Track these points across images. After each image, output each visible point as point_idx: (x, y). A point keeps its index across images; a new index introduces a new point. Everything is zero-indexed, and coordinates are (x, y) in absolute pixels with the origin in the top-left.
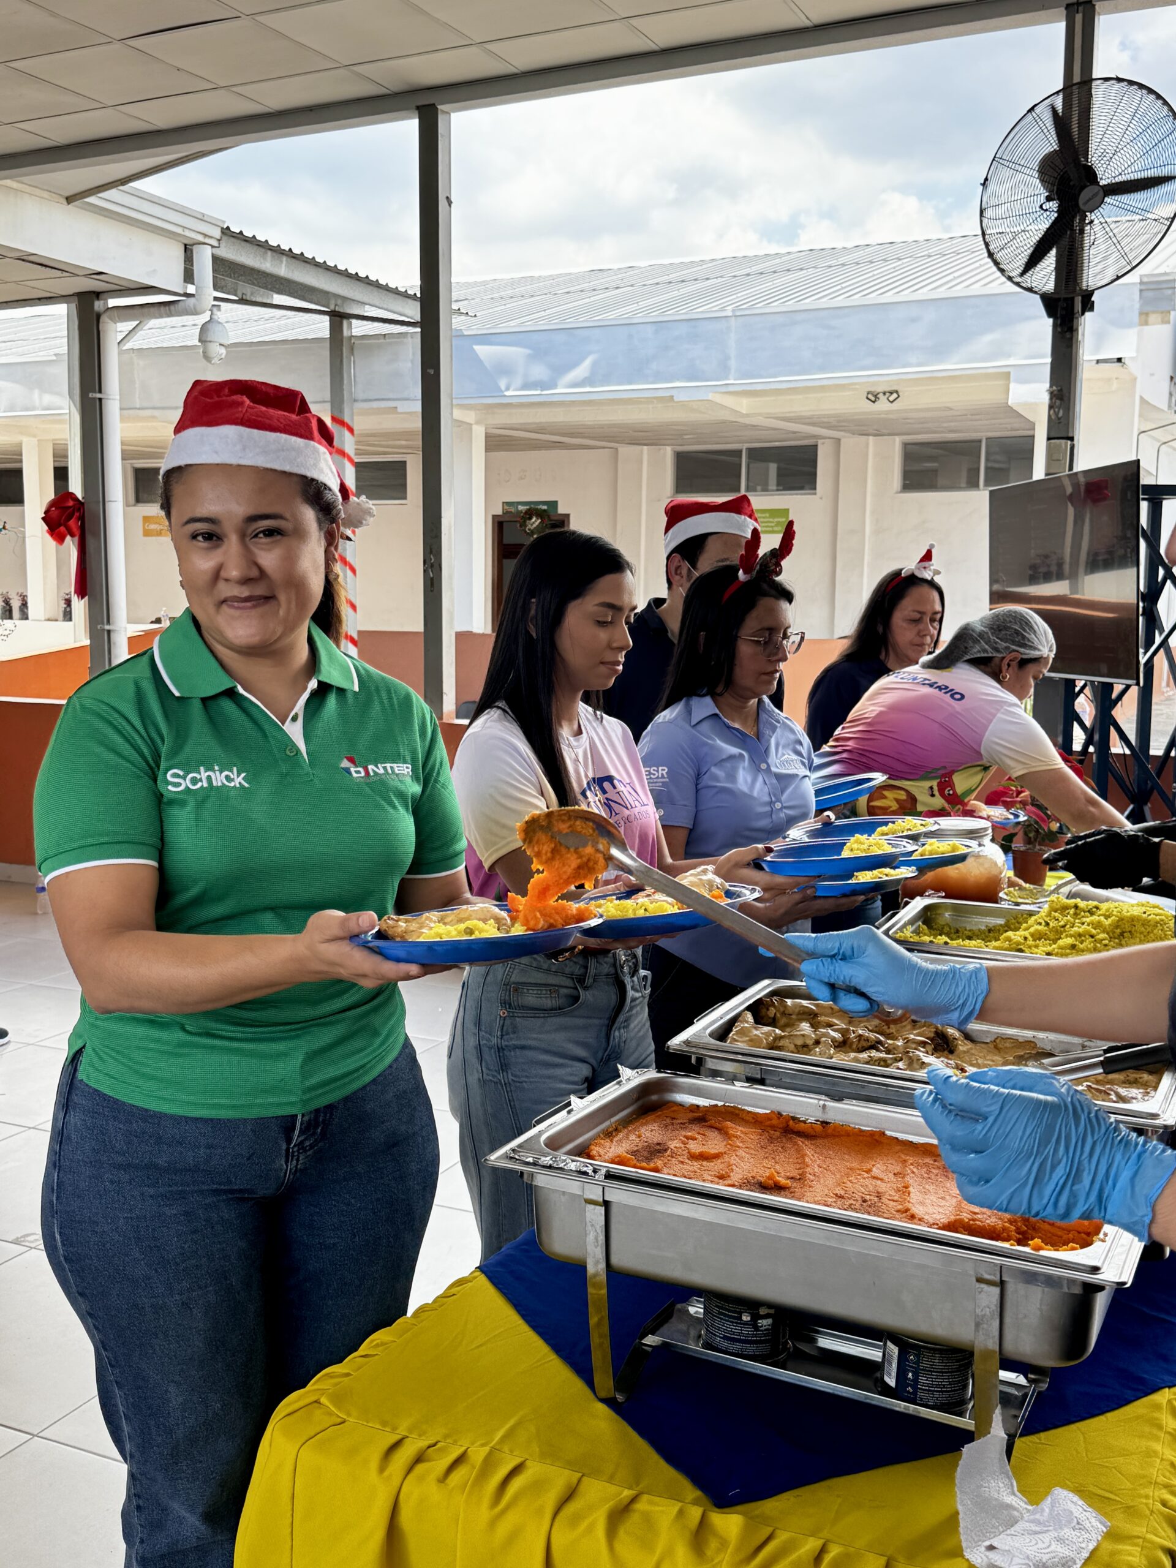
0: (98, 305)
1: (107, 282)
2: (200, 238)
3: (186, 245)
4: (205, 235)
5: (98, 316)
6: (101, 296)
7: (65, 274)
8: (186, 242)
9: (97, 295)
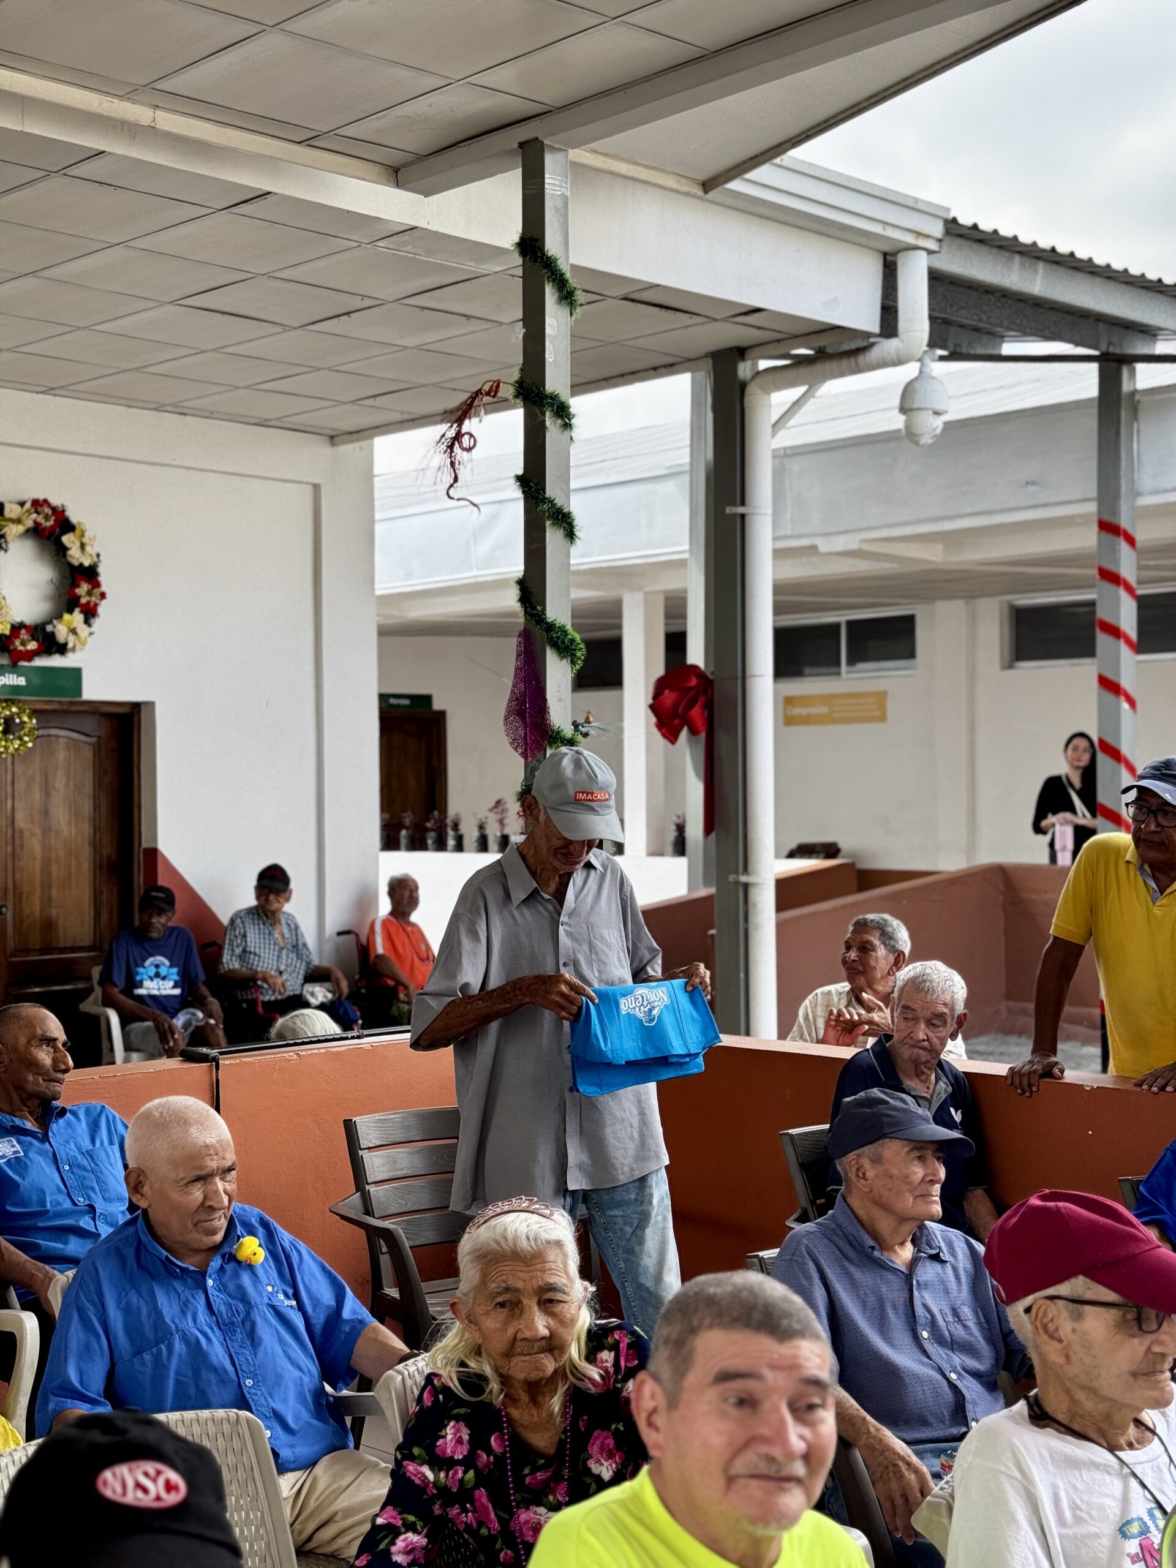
0: (744, 370)
1: (759, 328)
2: (910, 239)
3: (885, 254)
4: (919, 234)
5: (743, 386)
6: (748, 354)
7: (697, 320)
8: (886, 248)
9: (741, 352)
